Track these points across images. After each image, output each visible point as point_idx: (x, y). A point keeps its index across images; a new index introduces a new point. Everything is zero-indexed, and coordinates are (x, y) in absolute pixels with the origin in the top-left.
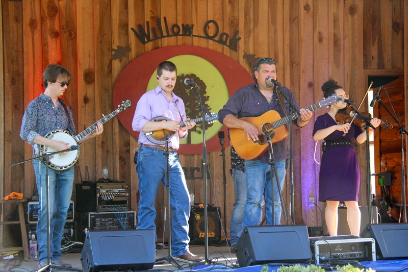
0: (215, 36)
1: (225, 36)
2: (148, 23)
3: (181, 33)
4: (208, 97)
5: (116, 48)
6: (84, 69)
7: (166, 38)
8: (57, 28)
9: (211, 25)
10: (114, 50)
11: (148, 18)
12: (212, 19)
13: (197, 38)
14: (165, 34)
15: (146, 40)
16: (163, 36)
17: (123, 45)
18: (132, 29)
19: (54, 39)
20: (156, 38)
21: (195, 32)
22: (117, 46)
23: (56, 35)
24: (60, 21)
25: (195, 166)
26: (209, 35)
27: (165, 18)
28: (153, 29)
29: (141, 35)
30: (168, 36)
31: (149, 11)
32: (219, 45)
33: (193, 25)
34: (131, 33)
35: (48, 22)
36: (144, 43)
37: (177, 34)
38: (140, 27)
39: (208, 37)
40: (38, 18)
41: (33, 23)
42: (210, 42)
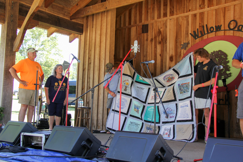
0: (235, 28)
1: (241, 27)
2: (198, 29)
3: (214, 30)
4: (228, 61)
5: (183, 44)
6: (170, 55)
7: (207, 35)
8: (160, 40)
9: (232, 22)
10: (182, 45)
11: (198, 27)
12: (233, 19)
13: (224, 31)
14: (206, 33)
15: (197, 38)
16: (205, 34)
17: (187, 42)
18: (190, 34)
19: (159, 45)
20: (202, 35)
21: (222, 28)
22: (184, 43)
23: (160, 43)
24: (161, 37)
25: (221, 98)
26: (231, 28)
27: (206, 25)
28: (201, 32)
29: (195, 36)
30: (208, 33)
31: (198, 24)
32: (238, 32)
33: (221, 25)
34: (190, 36)
35: (157, 38)
36: (196, 39)
37: (212, 32)
38: (194, 32)
39: (230, 29)
40: (154, 37)
41: (152, 40)
42: (232, 31)
